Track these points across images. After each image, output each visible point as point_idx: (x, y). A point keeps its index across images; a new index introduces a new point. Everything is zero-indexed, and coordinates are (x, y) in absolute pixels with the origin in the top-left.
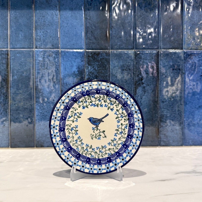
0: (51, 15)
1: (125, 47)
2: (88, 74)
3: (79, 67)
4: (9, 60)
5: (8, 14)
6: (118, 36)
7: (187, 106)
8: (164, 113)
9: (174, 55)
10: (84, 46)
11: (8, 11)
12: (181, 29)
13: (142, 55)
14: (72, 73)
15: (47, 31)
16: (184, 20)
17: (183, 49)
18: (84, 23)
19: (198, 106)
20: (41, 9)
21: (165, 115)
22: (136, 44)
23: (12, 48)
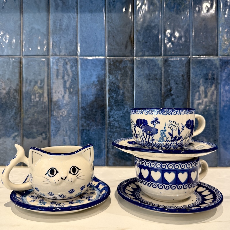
1: (151, 54)
2: (109, 84)
3: (99, 76)
7: (223, 121)
12: (216, 32)
13: (171, 63)
14: (91, 83)
15: (64, 36)
20: (57, 12)
23: (25, 56)
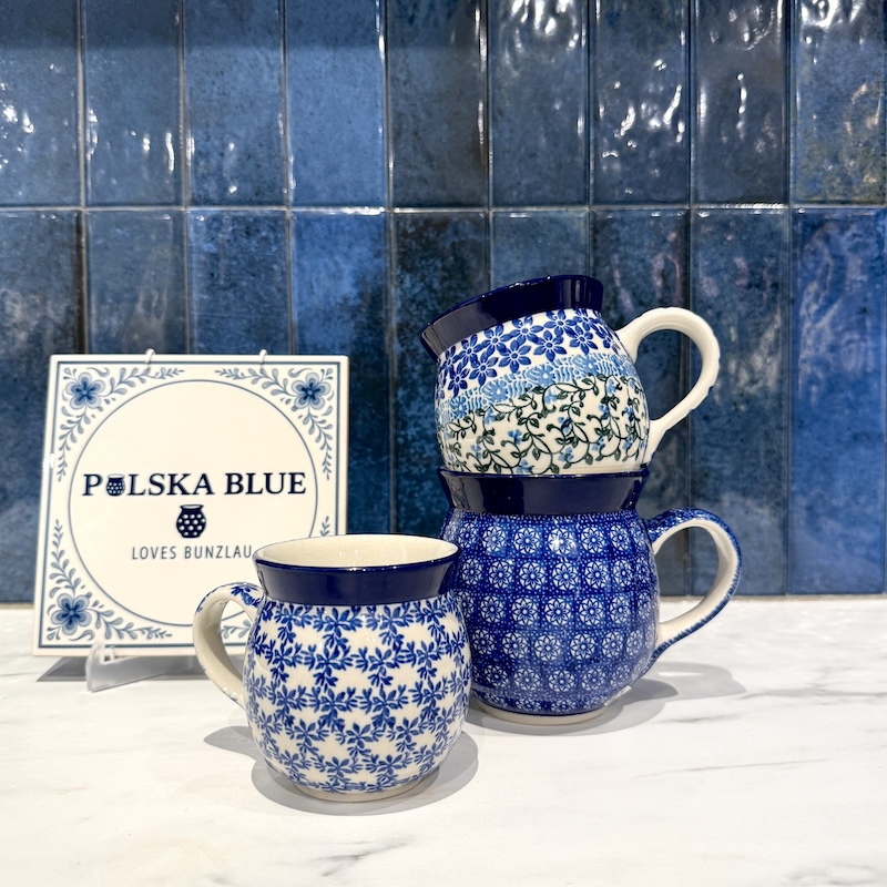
0: (251, 65)
1: (551, 196)
2: (403, 305)
3: (364, 277)
4: (84, 251)
5: (76, 67)
6: (523, 149)
7: (806, 434)
8: (709, 464)
9: (753, 228)
10: (383, 193)
11: (76, 53)
12: (783, 118)
13: (620, 228)
14: (337, 303)
15: (236, 132)
16: (795, 80)
17: (791, 202)
18: (384, 98)
19: (849, 433)
20: (208, 44)
21: (714, 470)
22: (595, 183)
23: (93, 205)
